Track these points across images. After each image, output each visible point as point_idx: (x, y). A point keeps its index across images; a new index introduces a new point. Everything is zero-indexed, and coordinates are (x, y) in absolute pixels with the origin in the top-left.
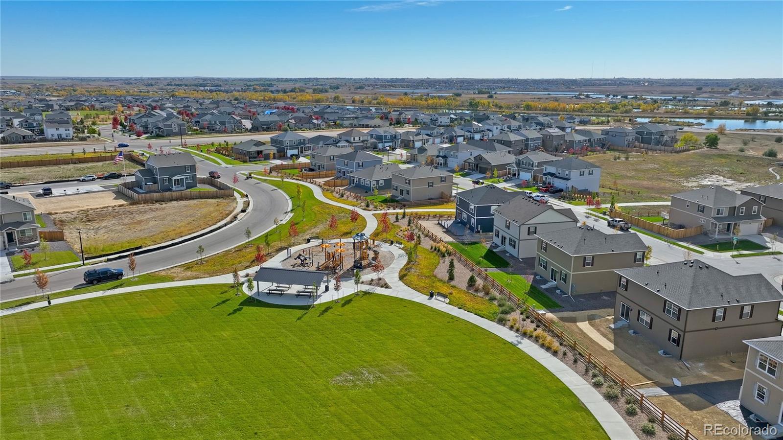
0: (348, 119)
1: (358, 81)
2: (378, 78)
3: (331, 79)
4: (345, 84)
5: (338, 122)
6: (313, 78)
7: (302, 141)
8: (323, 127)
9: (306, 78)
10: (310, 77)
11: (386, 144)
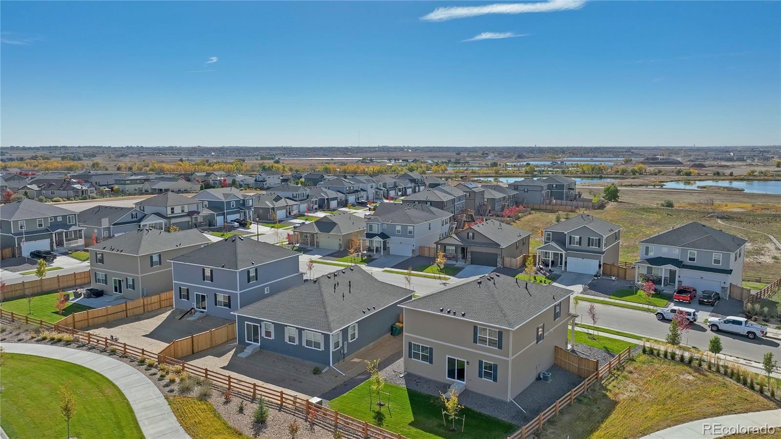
0: (133, 182)
1: (118, 150)
2: (142, 147)
3: (83, 147)
4: (103, 152)
5: (116, 187)
6: (60, 147)
7: (59, 219)
8: (94, 195)
9: (50, 147)
10: (57, 145)
11: (230, 218)
